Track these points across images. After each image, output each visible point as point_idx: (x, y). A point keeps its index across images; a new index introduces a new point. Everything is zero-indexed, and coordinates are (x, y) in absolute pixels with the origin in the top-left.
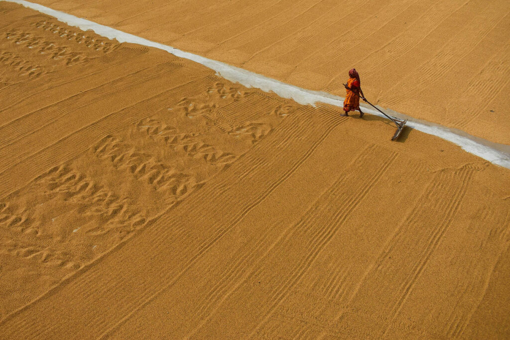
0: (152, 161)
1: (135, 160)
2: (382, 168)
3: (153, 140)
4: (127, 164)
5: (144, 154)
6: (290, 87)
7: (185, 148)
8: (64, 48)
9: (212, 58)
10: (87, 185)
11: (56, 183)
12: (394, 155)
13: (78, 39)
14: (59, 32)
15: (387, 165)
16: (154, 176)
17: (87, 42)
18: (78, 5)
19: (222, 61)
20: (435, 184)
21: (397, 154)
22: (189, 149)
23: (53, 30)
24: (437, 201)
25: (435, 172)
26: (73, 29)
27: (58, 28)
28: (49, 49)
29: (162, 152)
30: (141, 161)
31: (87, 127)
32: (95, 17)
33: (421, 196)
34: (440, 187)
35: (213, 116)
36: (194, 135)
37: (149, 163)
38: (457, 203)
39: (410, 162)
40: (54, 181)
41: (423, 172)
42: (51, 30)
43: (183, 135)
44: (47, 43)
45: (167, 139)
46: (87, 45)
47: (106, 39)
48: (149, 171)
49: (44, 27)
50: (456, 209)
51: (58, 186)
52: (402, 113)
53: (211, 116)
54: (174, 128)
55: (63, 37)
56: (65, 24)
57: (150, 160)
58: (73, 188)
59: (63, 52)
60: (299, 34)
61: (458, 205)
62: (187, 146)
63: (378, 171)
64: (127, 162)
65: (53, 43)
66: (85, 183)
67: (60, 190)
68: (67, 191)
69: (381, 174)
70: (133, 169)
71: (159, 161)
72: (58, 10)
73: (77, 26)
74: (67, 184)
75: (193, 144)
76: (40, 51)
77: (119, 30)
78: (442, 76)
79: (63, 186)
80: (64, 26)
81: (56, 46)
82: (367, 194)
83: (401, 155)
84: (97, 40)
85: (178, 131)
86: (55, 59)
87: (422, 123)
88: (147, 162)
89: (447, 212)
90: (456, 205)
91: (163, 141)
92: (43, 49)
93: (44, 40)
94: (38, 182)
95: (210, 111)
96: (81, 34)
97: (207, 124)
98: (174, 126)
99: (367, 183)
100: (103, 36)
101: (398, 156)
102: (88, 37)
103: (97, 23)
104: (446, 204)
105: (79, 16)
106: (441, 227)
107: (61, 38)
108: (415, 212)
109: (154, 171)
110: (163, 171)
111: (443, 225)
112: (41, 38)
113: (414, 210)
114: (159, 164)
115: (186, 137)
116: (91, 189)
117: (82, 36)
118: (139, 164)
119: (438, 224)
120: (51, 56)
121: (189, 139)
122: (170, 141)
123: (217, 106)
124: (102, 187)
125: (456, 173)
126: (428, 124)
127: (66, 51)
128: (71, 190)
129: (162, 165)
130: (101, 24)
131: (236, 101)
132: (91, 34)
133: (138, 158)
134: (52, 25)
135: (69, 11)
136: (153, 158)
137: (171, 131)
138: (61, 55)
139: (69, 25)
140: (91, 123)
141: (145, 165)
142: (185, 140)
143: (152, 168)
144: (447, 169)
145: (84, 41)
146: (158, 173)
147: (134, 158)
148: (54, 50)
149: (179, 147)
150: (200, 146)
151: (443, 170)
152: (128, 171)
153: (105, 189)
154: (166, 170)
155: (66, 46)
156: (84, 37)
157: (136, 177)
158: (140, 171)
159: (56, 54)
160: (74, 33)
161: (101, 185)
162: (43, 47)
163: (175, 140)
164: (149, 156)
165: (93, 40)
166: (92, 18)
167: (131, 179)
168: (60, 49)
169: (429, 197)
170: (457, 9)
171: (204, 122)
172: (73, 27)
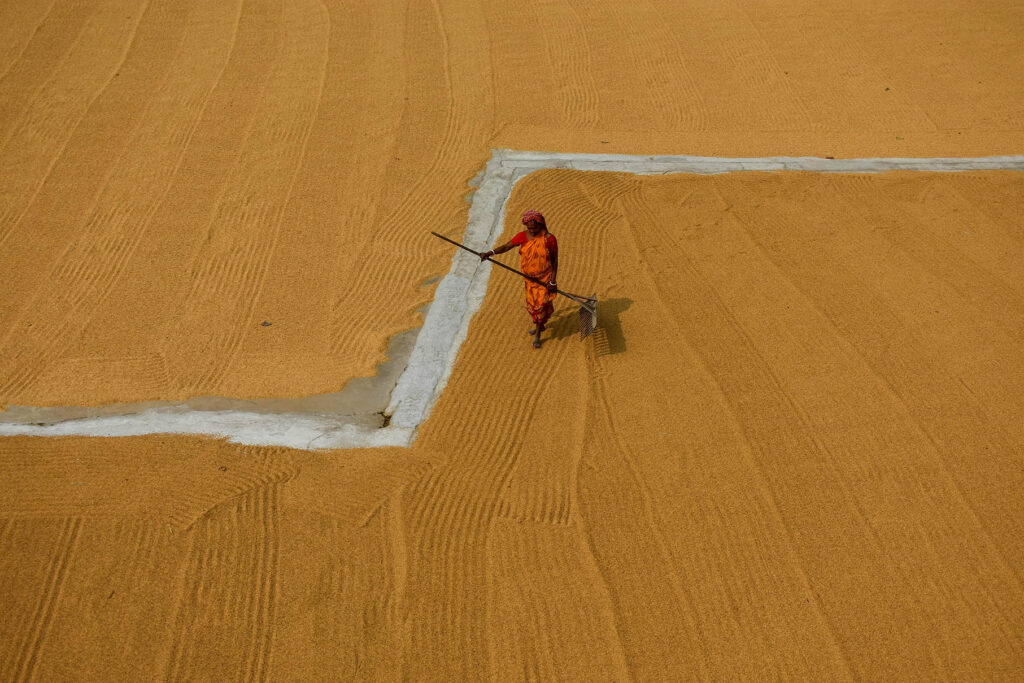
2: (50, 578)
12: (72, 526)
15: (60, 562)
20: (200, 561)
21: (79, 520)
24: (221, 601)
25: (191, 528)
33: (177, 605)
34: (215, 562)
38: (268, 582)
39: (119, 527)
41: (161, 540)
50: (272, 597)
52: (55, 404)
61: (272, 586)
63: (42, 593)
69: (56, 594)
78: (120, 274)
82: (36, 668)
83: (89, 520)
87: (114, 414)
89: (254, 618)
90: (267, 589)
99: (25, 639)
101: (81, 527)
104: (243, 598)
106: (254, 663)
108: (179, 656)
111: (256, 655)
113: (174, 654)
119: (245, 657)
125: (239, 509)
126: (130, 409)
144: (216, 507)
151: (207, 516)
169: (200, 600)
170: (100, 92)
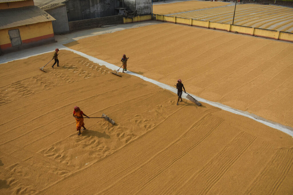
0: (128, 132)
1: (119, 131)
2: (248, 144)
3: (130, 121)
4: (116, 132)
5: (124, 128)
6: (200, 99)
7: (145, 126)
8: (90, 73)
9: (162, 82)
10: (95, 141)
11: (80, 139)
12: (255, 138)
13: (98, 69)
14: (89, 66)
15: (250, 143)
16: (128, 139)
17: (102, 71)
18: (99, 53)
19: (167, 84)
20: (277, 156)
21: (256, 137)
22: (147, 127)
23: (86, 64)
24: (278, 165)
25: (277, 149)
26: (96, 64)
27: (89, 64)
28: (83, 73)
29: (134, 127)
30: (122, 131)
31: (97, 112)
32: (106, 59)
33: (269, 161)
34: (279, 157)
35: (161, 111)
36: (150, 120)
37: (127, 132)
38: (289, 167)
39: (263, 142)
40: (79, 138)
41: (270, 148)
42: (85, 64)
43: (144, 120)
44: (83, 71)
45: (136, 121)
46: (102, 73)
47: (111, 70)
48: (126, 137)
49: (82, 63)
50: (289, 170)
51: (81, 141)
52: (260, 116)
53: (159, 111)
54: (140, 116)
55: (91, 68)
56: (92, 62)
57: (127, 131)
58: (88, 142)
59: (89, 75)
60: (207, 73)
61: (290, 168)
62: (146, 125)
63: (245, 146)
64: (116, 131)
65: (85, 70)
66: (94, 140)
67: (81, 143)
68: (85, 143)
69: (248, 148)
70: (118, 135)
71: (131, 132)
72: (90, 55)
73: (97, 63)
74: (85, 140)
75: (149, 124)
76: (79, 74)
77: (118, 66)
78: (282, 98)
79: (83, 141)
80: (91, 63)
81: (87, 72)
82: (239, 158)
83: (258, 138)
84: (106, 71)
85: (142, 117)
86: (86, 78)
87: (270, 122)
88: (126, 132)
89: (284, 172)
90: (289, 168)
91: (134, 122)
92: (80, 73)
93: (81, 69)
94: (71, 138)
95: (159, 108)
96: (99, 67)
97: (157, 115)
98: (141, 115)
99: (240, 152)
100: (109, 68)
101: (257, 139)
102: (102, 69)
103: (107, 62)
104: (283, 167)
105: (99, 59)
106: (280, 180)
107: (90, 69)
108: (265, 170)
109: (129, 137)
110: (133, 137)
111: (281, 178)
112: (80, 68)
113: (265, 169)
114: (132, 133)
115: (146, 121)
116: (96, 143)
117: (100, 68)
118: (122, 133)
119: (279, 178)
120: (84, 77)
121: (147, 122)
122: (138, 122)
123: (163, 106)
124: (102, 143)
125: (289, 150)
126: (274, 123)
127: (91, 75)
128: (86, 143)
129: (133, 134)
130: (109, 63)
131: (172, 104)
132: (104, 67)
133: (121, 130)
134: (86, 62)
135: (95, 56)
136: (129, 130)
137: (139, 117)
138: (89, 76)
139: (94, 62)
140: (100, 110)
141: (124, 133)
142: (146, 122)
143: (128, 135)
144: (284, 148)
145: (100, 71)
146: (131, 138)
147: (119, 130)
148: (86, 74)
149: (142, 125)
150: (153, 126)
151: (281, 148)
152: (115, 136)
153: (103, 144)
154: (135, 137)
155: (92, 72)
156: (100, 69)
157: (119, 139)
158: (122, 136)
159: (86, 76)
160: (96, 66)
161: (101, 142)
162: (80, 72)
163: (140, 122)
164: (127, 129)
165: (104, 70)
166: (105, 60)
167: (117, 140)
168: (88, 74)
169: (274, 162)
170: (291, 65)
171: (156, 114)
172: (96, 63)
